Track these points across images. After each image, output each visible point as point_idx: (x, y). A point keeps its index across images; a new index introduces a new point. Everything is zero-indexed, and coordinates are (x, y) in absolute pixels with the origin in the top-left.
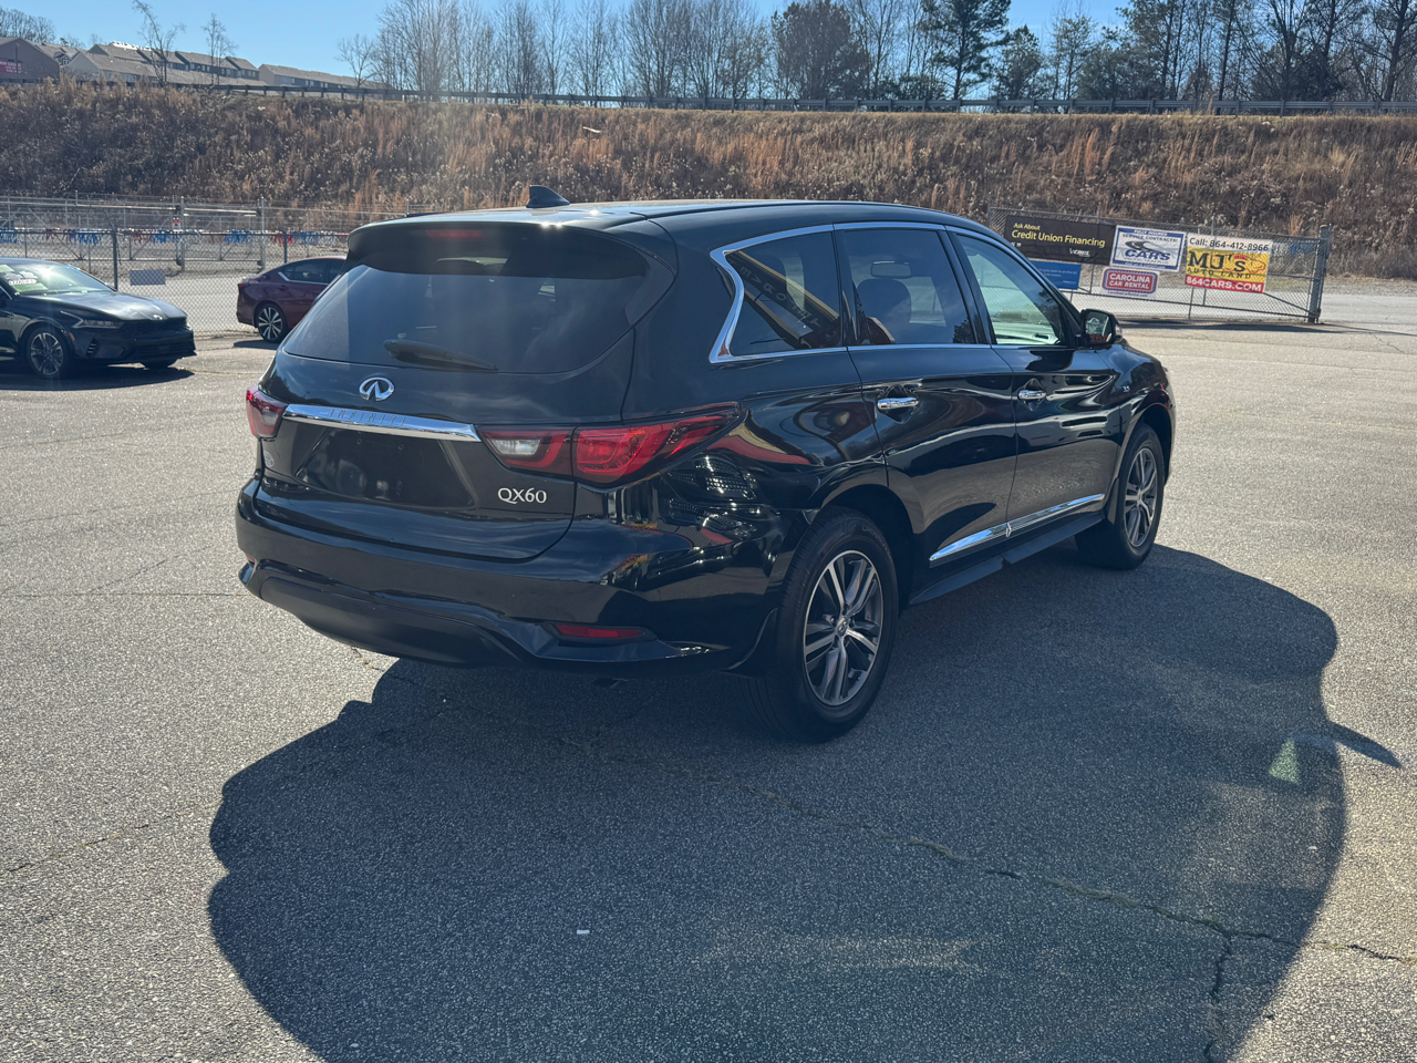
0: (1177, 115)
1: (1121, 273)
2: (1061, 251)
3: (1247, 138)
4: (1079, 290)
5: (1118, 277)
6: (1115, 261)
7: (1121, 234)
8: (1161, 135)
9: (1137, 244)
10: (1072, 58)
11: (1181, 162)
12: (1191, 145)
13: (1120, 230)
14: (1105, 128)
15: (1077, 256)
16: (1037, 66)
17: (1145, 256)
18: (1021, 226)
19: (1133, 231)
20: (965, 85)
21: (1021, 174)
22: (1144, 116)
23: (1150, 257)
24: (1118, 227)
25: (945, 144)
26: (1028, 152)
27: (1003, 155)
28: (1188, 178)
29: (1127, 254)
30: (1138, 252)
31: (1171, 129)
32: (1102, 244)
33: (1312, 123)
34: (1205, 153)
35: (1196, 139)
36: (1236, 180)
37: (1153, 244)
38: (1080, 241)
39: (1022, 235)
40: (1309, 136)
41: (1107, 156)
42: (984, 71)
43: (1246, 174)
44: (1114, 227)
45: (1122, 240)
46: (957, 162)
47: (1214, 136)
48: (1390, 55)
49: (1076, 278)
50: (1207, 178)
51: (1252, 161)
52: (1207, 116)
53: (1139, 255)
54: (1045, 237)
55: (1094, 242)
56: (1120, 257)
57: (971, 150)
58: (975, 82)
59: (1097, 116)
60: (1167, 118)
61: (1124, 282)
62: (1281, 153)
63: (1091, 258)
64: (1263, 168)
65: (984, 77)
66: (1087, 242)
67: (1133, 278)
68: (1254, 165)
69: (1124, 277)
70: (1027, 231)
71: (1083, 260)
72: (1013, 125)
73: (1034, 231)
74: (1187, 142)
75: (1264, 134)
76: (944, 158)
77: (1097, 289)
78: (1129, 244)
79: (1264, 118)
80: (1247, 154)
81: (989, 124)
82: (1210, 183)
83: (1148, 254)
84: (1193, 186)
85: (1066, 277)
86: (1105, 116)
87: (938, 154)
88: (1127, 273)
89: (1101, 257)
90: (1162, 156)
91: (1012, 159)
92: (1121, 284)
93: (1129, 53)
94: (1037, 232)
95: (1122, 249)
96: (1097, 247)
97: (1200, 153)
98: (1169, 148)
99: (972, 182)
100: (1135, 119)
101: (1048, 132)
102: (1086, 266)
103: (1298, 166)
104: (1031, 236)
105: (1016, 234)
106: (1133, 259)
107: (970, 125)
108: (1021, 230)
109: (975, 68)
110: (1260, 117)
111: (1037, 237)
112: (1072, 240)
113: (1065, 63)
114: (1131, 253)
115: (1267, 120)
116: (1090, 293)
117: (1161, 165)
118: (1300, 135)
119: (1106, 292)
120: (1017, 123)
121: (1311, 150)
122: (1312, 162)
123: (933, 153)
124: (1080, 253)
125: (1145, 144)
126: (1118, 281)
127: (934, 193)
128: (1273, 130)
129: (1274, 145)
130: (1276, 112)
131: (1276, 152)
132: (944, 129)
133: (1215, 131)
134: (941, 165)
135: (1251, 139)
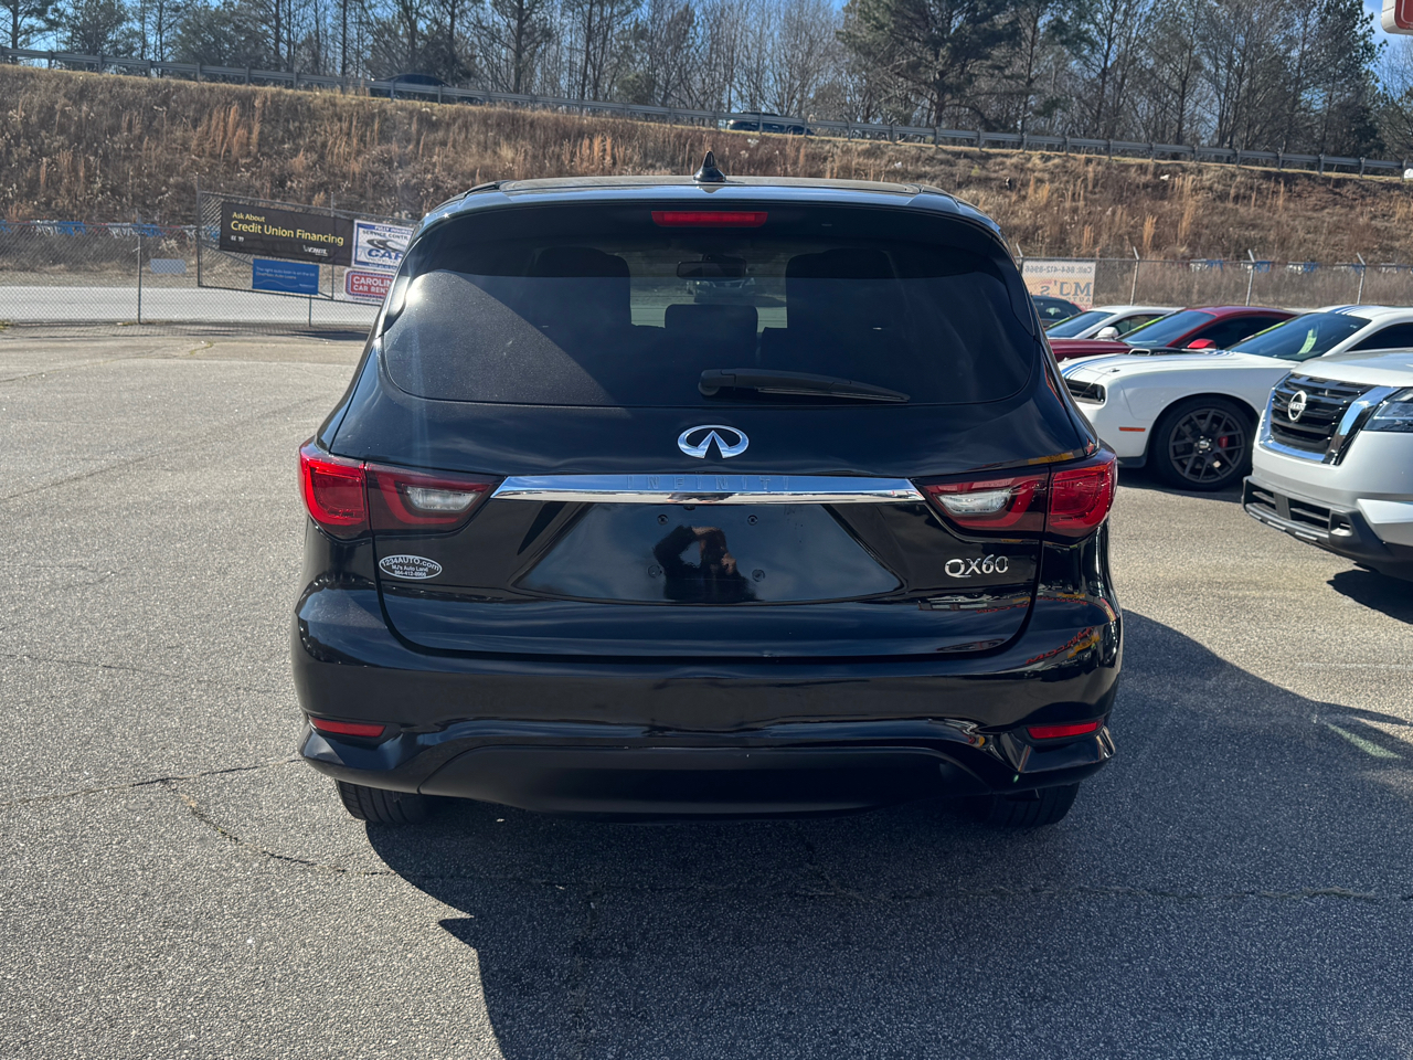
0: (327, 94)
1: (366, 275)
2: (294, 248)
3: (410, 124)
4: (320, 296)
5: (363, 281)
6: (357, 262)
7: (361, 230)
8: (312, 114)
9: (380, 242)
10: (161, 12)
11: (342, 148)
12: (350, 128)
13: (359, 225)
14: (246, 102)
15: (313, 254)
16: (121, 20)
17: (390, 257)
18: (242, 217)
19: (373, 227)
20: (26, 32)
21: (154, 151)
22: (290, 91)
23: (396, 258)
24: (356, 221)
25: (41, 106)
26: (155, 124)
27: (124, 125)
28: (355, 167)
29: (370, 254)
30: (382, 252)
31: (323, 109)
32: (340, 241)
33: (474, 114)
34: (368, 139)
35: (354, 123)
36: (407, 172)
37: (397, 243)
38: (315, 237)
39: (244, 227)
40: (475, 127)
41: (255, 136)
42: (52, 17)
43: (417, 167)
44: (352, 222)
45: (362, 238)
46: (62, 130)
47: (373, 121)
48: (514, 45)
49: (315, 281)
50: (377, 167)
51: (420, 152)
52: (361, 98)
53: (383, 256)
54: (272, 231)
55: (331, 239)
56: (362, 257)
57: (80, 117)
58: (40, 31)
59: (233, 86)
60: (318, 96)
61: (369, 286)
62: (449, 145)
63: (329, 257)
64: (434, 160)
65: (53, 25)
66: (323, 238)
67: (379, 282)
68: (423, 156)
69: (369, 281)
70: (249, 223)
71: (320, 259)
72: (128, 90)
73: (258, 223)
74: (345, 125)
75: (428, 123)
76: (45, 123)
77: (342, 295)
78: (370, 242)
79: (424, 103)
80: (414, 143)
81: (96, 86)
82: (380, 174)
83: (393, 254)
84: (363, 177)
85: (302, 279)
86: (243, 87)
87: (34, 119)
88: (372, 276)
89: (342, 255)
90: (320, 140)
91: (137, 131)
92: (366, 288)
93: (233, 14)
94: (262, 224)
95: (364, 248)
96: (335, 244)
97: (362, 139)
98: (326, 131)
99: (92, 158)
100: (279, 94)
101: (175, 101)
102: (324, 268)
103: (469, 160)
104: (255, 228)
105: (236, 225)
106: (377, 260)
107: (70, 85)
108: (241, 221)
109: (40, 13)
110: (418, 103)
111: (262, 230)
112: (304, 235)
113: (152, 18)
114: (374, 253)
115: (426, 107)
116: (332, 299)
117: (322, 152)
118: (466, 126)
119: (350, 298)
120: (133, 87)
121: (479, 144)
122: (482, 156)
123: (26, 118)
124: (316, 251)
125: (297, 124)
126: (363, 285)
127: (43, 168)
128: (434, 118)
129: (440, 134)
130: (433, 98)
131: (444, 144)
132: (35, 88)
133: (373, 115)
134: (43, 133)
135: (414, 127)
